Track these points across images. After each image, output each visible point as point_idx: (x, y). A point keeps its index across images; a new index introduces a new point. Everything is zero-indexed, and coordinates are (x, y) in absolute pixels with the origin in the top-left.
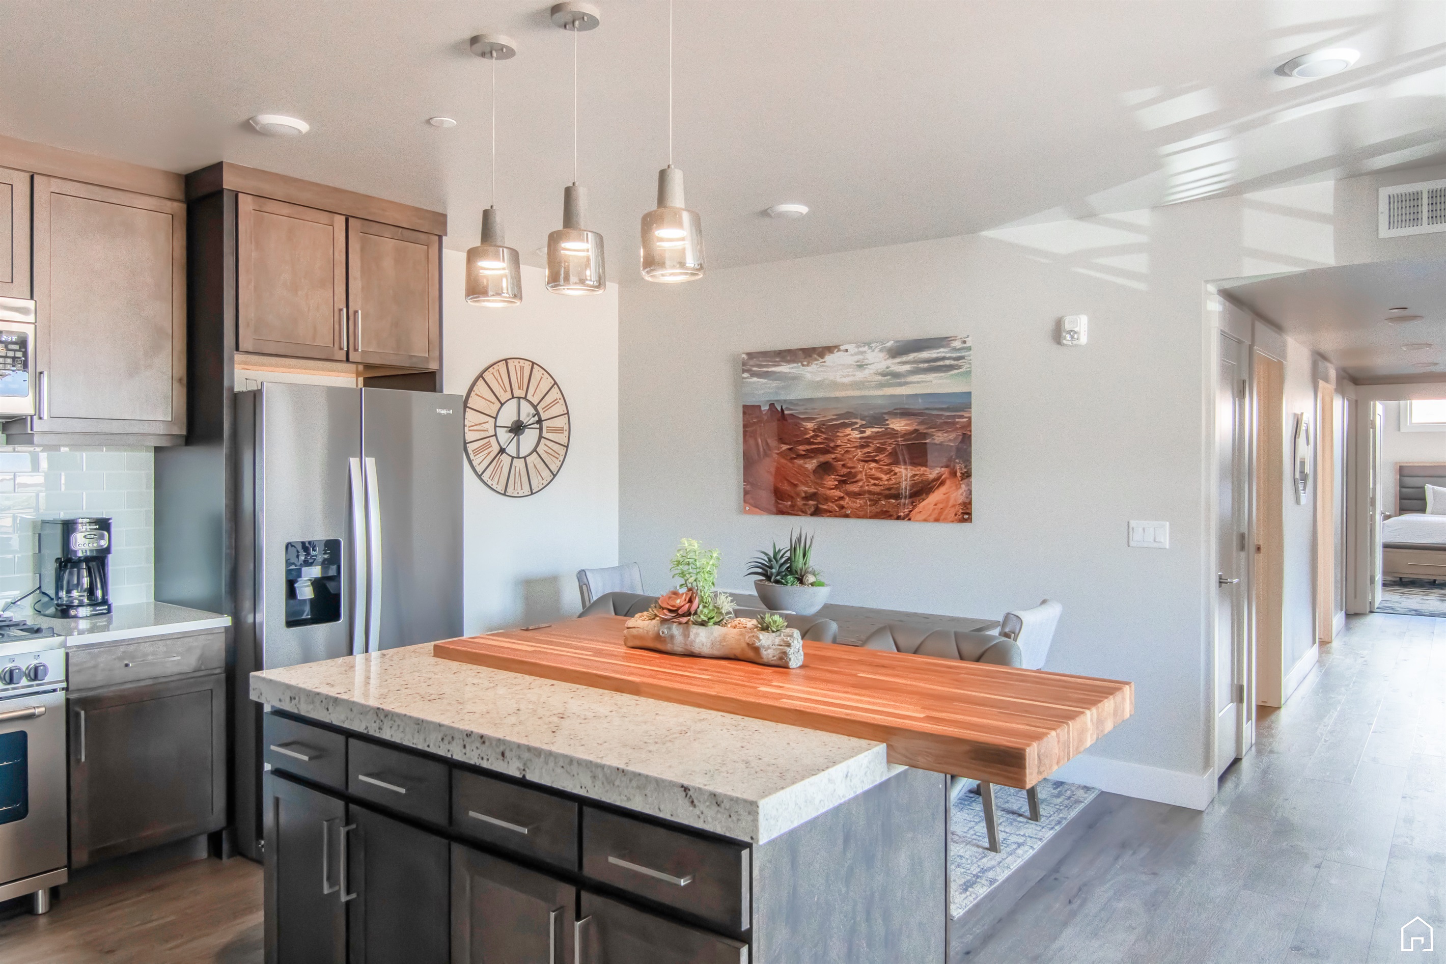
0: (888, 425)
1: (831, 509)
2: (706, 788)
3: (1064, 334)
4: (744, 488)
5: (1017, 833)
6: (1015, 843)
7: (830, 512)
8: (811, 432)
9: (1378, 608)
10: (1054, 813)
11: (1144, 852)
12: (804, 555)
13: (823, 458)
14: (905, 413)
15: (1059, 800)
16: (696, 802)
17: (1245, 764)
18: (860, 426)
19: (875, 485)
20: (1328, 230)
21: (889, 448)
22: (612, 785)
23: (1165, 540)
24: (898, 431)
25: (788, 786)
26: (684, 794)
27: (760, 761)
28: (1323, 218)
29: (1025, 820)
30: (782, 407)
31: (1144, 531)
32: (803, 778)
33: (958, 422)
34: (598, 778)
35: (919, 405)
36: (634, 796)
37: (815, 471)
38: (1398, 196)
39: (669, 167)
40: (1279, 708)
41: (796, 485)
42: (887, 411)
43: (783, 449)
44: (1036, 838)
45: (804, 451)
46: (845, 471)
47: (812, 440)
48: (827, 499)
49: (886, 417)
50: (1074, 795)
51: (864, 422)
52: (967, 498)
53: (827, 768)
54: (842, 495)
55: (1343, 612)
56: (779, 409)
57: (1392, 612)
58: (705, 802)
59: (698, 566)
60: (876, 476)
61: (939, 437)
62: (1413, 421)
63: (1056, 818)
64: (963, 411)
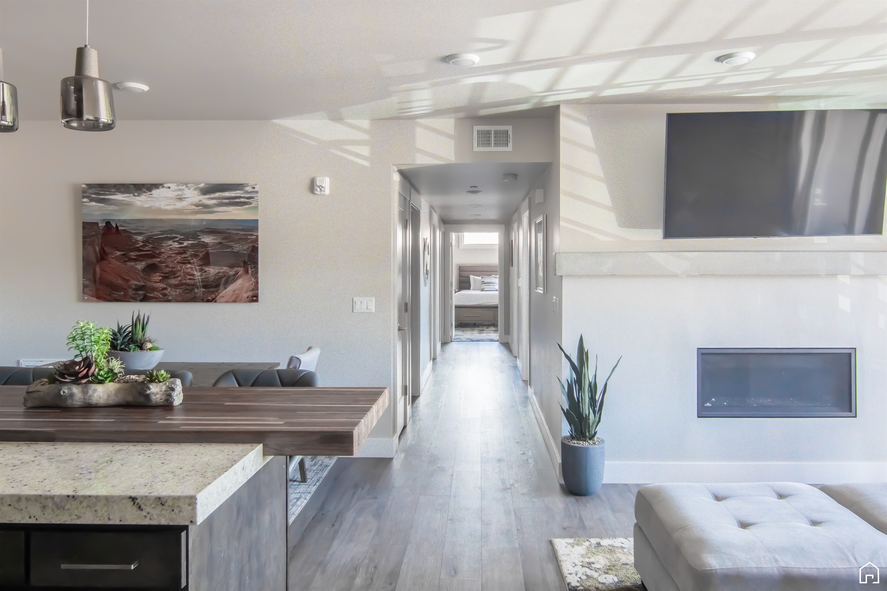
0: (200, 239)
1: (156, 297)
2: (152, 494)
3: (316, 188)
4: (83, 283)
5: (295, 492)
6: (294, 498)
7: (156, 298)
8: (141, 243)
9: (454, 339)
10: (314, 476)
11: (367, 487)
12: (143, 329)
13: (150, 261)
14: (211, 231)
15: (316, 467)
16: (143, 507)
17: (408, 428)
18: (179, 239)
19: (190, 279)
20: (452, 143)
21: (201, 254)
22: (62, 510)
23: (373, 308)
24: (208, 243)
25: (212, 482)
26: (132, 503)
27: (182, 470)
28: (448, 136)
29: (298, 483)
30: (116, 224)
31: (361, 303)
32: (220, 475)
33: (249, 238)
34: (48, 506)
35: (222, 227)
36: (85, 513)
37: (144, 270)
38: (483, 131)
39: (86, 46)
40: (419, 396)
41: (127, 281)
42: (199, 230)
43: (118, 254)
44: (307, 493)
45: (134, 256)
46: (168, 270)
47: (141, 248)
48: (154, 289)
49: (199, 234)
50: (324, 463)
51: (182, 237)
52: (255, 286)
53: (232, 465)
54: (165, 286)
55: (440, 342)
56: (114, 226)
57: (460, 340)
58: (151, 505)
59: (93, 340)
60: (191, 273)
61: (236, 247)
62: (464, 244)
63: (315, 478)
64: (253, 231)
